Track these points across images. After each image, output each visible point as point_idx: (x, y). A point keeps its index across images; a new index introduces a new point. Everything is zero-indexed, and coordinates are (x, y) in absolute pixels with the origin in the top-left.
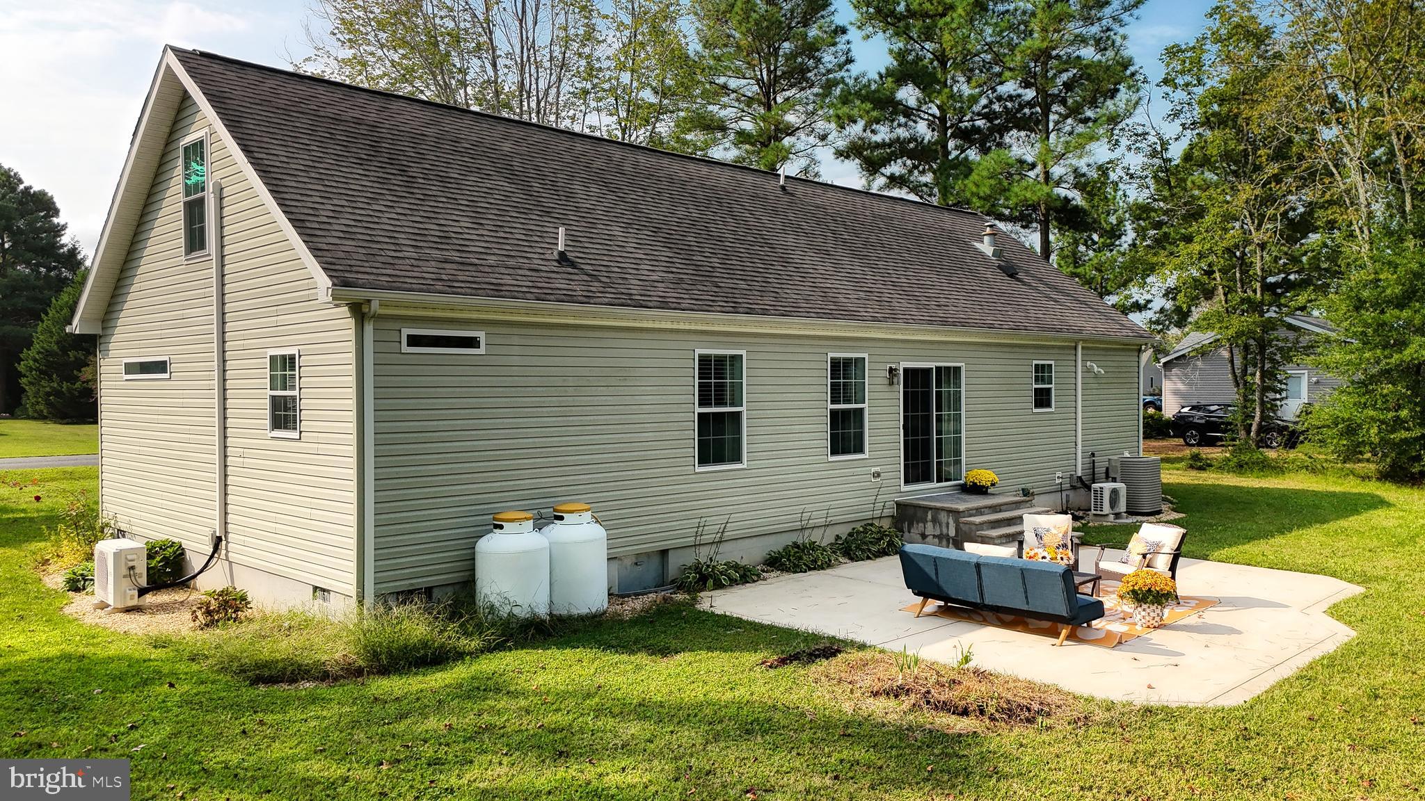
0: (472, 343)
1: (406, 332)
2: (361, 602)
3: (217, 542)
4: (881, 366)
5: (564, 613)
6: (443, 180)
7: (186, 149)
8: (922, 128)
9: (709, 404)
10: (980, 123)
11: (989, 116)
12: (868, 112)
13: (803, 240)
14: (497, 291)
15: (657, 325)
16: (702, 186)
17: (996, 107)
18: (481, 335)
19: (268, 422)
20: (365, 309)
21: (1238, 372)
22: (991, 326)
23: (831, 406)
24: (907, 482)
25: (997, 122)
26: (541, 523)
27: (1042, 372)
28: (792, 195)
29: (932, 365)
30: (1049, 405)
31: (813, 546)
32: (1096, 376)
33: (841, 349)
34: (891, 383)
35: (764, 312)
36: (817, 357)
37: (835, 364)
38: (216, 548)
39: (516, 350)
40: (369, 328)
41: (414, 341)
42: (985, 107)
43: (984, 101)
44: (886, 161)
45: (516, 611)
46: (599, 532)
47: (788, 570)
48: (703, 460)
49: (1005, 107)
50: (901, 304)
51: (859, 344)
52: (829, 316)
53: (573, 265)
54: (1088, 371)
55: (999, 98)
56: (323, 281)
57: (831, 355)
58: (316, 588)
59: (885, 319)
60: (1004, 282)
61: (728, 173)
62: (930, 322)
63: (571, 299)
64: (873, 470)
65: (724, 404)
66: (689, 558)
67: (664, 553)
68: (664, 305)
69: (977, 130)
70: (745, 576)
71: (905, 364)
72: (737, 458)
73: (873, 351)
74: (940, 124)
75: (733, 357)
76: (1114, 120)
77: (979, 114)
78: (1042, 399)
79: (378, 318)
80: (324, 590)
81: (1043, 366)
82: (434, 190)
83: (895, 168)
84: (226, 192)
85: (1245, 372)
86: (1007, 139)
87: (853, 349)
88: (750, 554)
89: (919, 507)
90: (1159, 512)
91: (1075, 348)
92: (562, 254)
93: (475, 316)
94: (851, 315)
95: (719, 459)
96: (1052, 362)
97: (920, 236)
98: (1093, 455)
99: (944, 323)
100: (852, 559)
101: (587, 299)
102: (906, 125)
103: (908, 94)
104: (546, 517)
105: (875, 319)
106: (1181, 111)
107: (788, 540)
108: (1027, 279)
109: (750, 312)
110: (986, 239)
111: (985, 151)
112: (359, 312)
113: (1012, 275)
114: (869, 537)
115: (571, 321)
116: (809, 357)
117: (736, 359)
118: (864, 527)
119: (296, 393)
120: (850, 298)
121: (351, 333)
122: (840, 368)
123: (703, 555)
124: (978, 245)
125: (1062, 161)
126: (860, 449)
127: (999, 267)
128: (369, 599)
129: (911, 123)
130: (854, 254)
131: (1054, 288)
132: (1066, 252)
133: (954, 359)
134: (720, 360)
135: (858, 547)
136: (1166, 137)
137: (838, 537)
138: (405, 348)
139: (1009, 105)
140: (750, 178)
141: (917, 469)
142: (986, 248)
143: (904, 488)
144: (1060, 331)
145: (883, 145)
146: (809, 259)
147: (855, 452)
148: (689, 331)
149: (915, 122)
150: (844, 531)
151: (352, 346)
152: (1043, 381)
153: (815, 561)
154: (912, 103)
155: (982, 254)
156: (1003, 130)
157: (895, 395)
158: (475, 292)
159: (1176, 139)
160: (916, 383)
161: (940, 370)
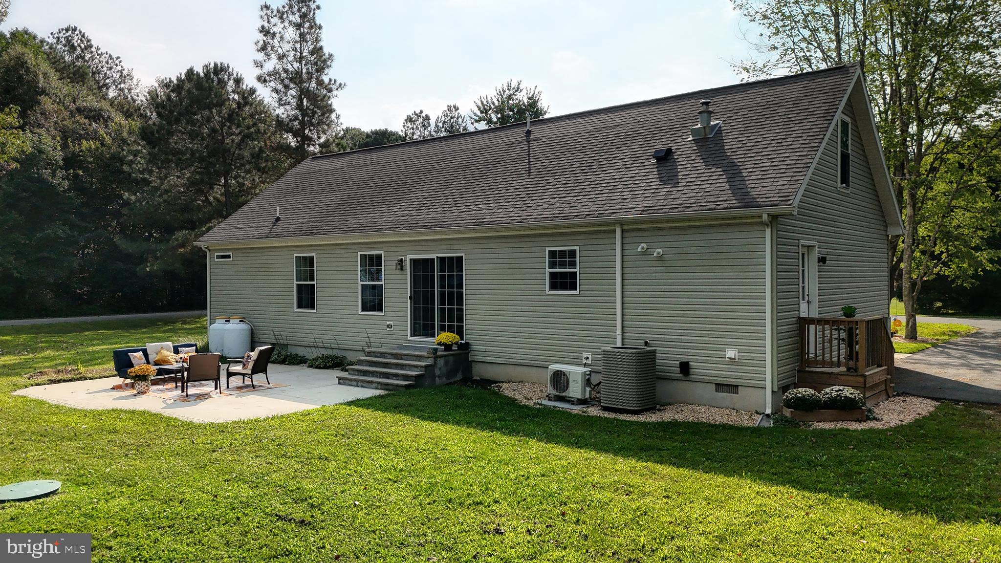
0: (229, 257)
1: (216, 254)
4: (393, 259)
9: (302, 279)
18: (231, 253)
22: (480, 224)
23: (361, 283)
24: (413, 334)
27: (561, 258)
29: (434, 256)
30: (575, 288)
32: (658, 258)
33: (366, 249)
34: (402, 269)
36: (353, 255)
37: (363, 258)
39: (240, 258)
41: (218, 257)
48: (299, 307)
51: (378, 245)
52: (352, 231)
57: (359, 253)
59: (387, 229)
64: (388, 323)
65: (308, 280)
71: (409, 257)
72: (313, 306)
73: (387, 249)
81: (562, 252)
91: (614, 231)
95: (306, 307)
96: (577, 248)
105: (380, 230)
113: (663, 158)
117: (311, 258)
120: (393, 216)
122: (367, 261)
126: (381, 310)
133: (456, 251)
134: (305, 259)
138: (216, 260)
143: (412, 338)
147: (377, 310)
148: (292, 246)
152: (563, 264)
157: (404, 276)
160: (421, 268)
161: (442, 260)
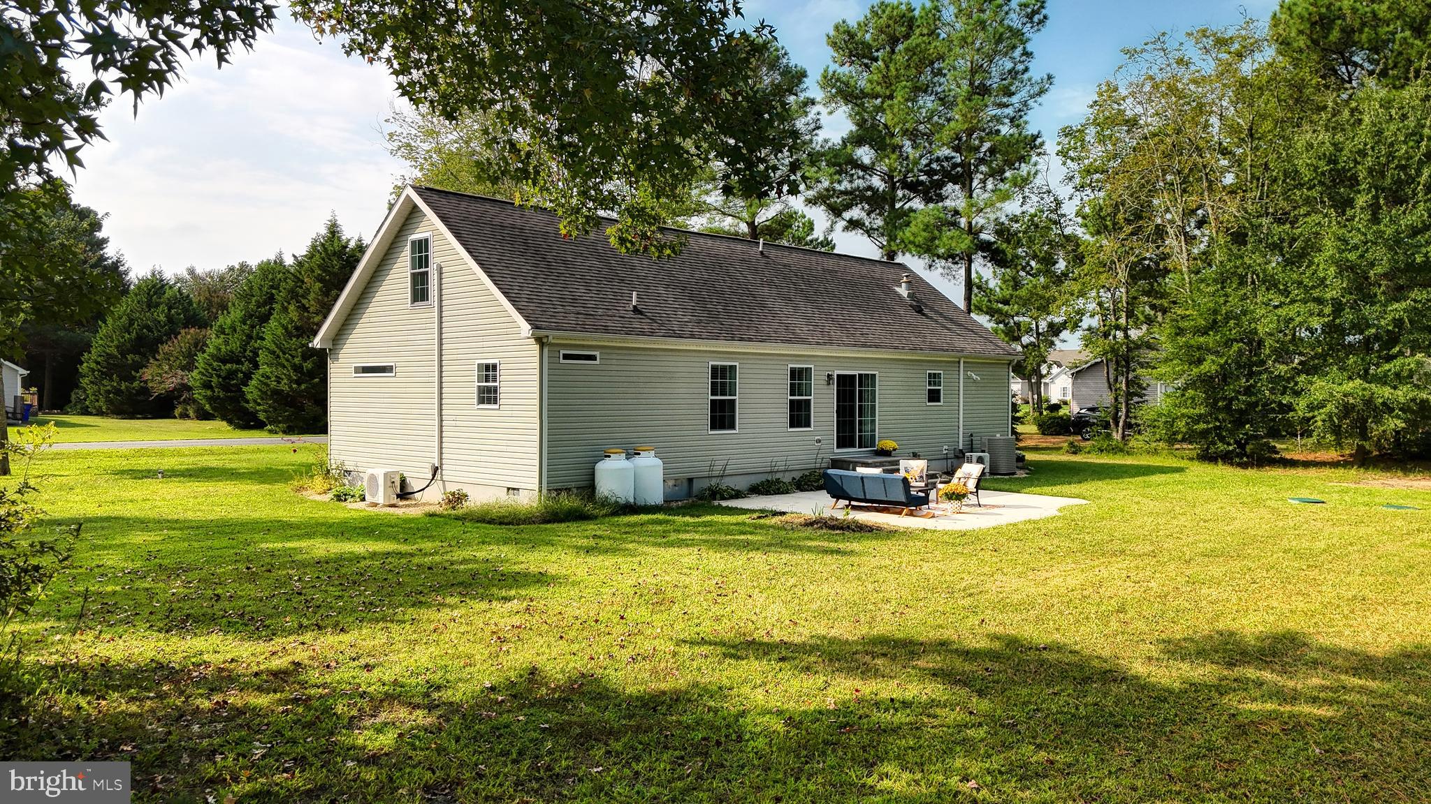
0: (593, 358)
1: (562, 352)
2: (540, 491)
3: (435, 470)
4: (823, 373)
5: (643, 504)
6: (565, 262)
7: (413, 243)
8: (877, 182)
9: (717, 395)
10: (923, 178)
11: (930, 173)
12: (831, 175)
13: (774, 291)
14: (606, 330)
15: (688, 348)
16: (709, 255)
17: (934, 166)
18: (597, 353)
19: (475, 401)
20: (545, 340)
21: (1111, 380)
22: (896, 348)
23: (790, 398)
24: (838, 447)
25: (936, 177)
26: (629, 456)
27: (934, 378)
28: (768, 257)
29: (856, 373)
30: (939, 401)
31: (778, 481)
32: (975, 381)
33: (798, 362)
34: (829, 384)
35: (750, 340)
36: (783, 367)
37: (793, 371)
38: (434, 476)
39: (614, 362)
40: (546, 350)
41: (566, 357)
42: (926, 166)
43: (924, 161)
44: (848, 207)
45: (619, 500)
46: (660, 462)
47: (763, 494)
48: (713, 428)
49: (942, 166)
50: (836, 334)
51: (807, 359)
52: (789, 341)
53: (641, 313)
54: (968, 378)
55: (938, 159)
56: (525, 328)
57: (790, 366)
58: (509, 489)
59: (825, 344)
60: (913, 317)
61: (725, 244)
62: (855, 345)
63: (643, 334)
64: (816, 438)
65: (726, 395)
66: (705, 484)
67: (690, 480)
68: (692, 336)
69: (922, 183)
70: (738, 495)
71: (837, 372)
72: (732, 427)
73: (817, 364)
74: (888, 178)
75: (731, 367)
76: (1026, 181)
77: (921, 171)
78: (934, 396)
79: (550, 345)
80: (514, 489)
81: (935, 374)
82: (562, 269)
83: (856, 213)
84: (444, 270)
85: (1116, 380)
86: (943, 192)
87: (805, 362)
88: (741, 484)
89: (845, 461)
90: (1014, 474)
91: (959, 362)
92: (635, 307)
93: (594, 343)
94: (802, 341)
95: (722, 427)
96: (941, 372)
97: (856, 284)
98: (972, 435)
99: (864, 346)
100: (802, 491)
101: (652, 334)
102: (863, 178)
103: (865, 154)
104: (632, 454)
105: (818, 344)
106: (1073, 177)
107: (763, 478)
108: (931, 314)
109: (741, 339)
110: (903, 285)
111: (928, 200)
112: (540, 341)
113: (920, 311)
114: (812, 478)
115: (642, 346)
116: (778, 367)
117: (733, 368)
118: (810, 474)
119: (497, 384)
120: (803, 329)
121: (537, 353)
122: (797, 374)
123: (714, 482)
124: (897, 289)
125: (981, 214)
126: (808, 425)
127: (911, 306)
128: (544, 491)
129: (867, 177)
130: (807, 299)
131: (951, 321)
132: (1007, 277)
133: (869, 368)
134: (724, 368)
135: (806, 484)
136: (1061, 198)
137: (794, 479)
138: (562, 361)
139: (945, 164)
140: (739, 247)
141: (844, 440)
142: (903, 291)
143: (836, 451)
144: (947, 350)
145: (845, 193)
146: (778, 305)
147: (805, 426)
148: (706, 351)
149: (871, 176)
150: (797, 475)
151: (537, 359)
152: (935, 385)
153: (779, 489)
154: (867, 161)
155: (899, 296)
156: (940, 185)
157: (831, 391)
158: (596, 331)
159: (1070, 199)
160: (845, 384)
161: (860, 375)
